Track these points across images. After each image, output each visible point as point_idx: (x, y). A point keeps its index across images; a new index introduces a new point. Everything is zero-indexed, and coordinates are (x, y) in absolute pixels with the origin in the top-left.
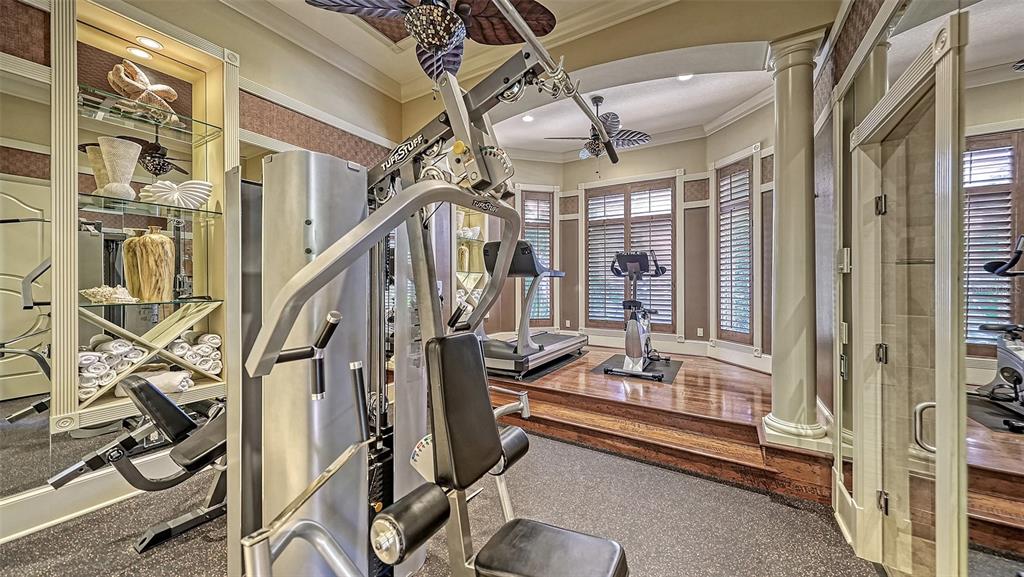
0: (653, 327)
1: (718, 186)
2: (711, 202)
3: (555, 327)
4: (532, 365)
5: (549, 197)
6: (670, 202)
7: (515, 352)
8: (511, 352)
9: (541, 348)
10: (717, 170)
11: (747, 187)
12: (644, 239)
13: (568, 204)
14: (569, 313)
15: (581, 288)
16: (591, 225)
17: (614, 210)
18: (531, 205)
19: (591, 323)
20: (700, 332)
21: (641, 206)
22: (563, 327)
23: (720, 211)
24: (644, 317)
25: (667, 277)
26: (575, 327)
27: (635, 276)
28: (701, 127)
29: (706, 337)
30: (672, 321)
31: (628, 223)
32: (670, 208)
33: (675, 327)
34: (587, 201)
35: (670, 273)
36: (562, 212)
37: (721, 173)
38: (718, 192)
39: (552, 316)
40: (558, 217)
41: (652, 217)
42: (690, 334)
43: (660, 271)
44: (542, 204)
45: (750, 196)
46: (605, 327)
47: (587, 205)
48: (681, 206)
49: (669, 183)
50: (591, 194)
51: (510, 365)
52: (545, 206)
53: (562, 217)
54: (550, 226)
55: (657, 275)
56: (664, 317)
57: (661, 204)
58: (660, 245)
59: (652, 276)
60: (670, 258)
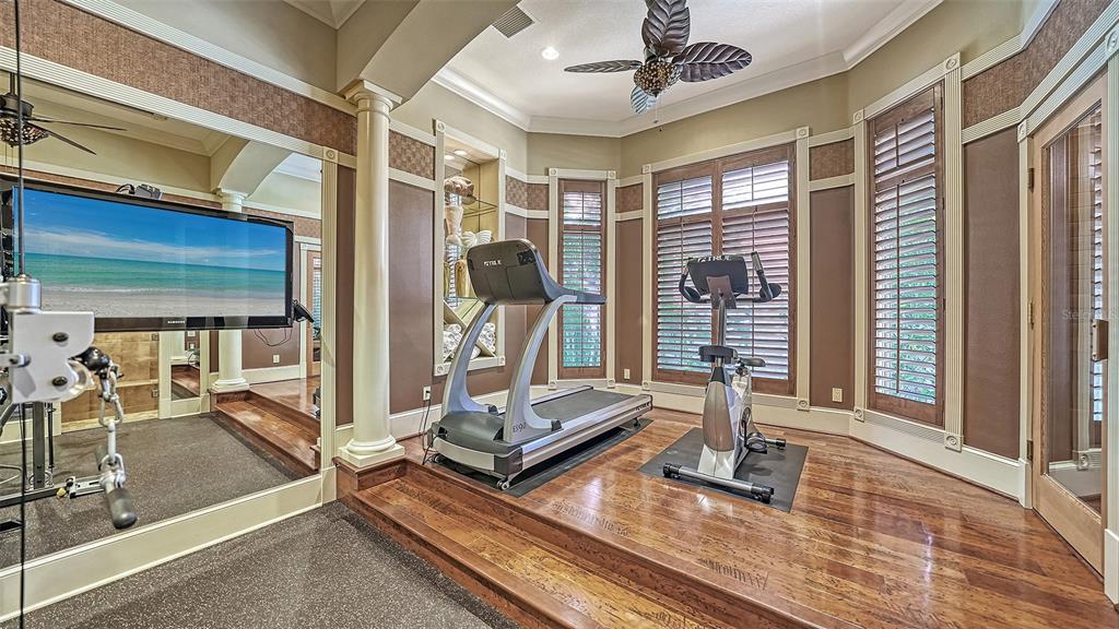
0: (757, 385)
1: (871, 148)
2: (858, 178)
3: (608, 379)
4: (527, 462)
5: (597, 187)
6: (786, 183)
7: (500, 436)
8: (491, 435)
9: (556, 427)
10: (868, 122)
11: (932, 139)
12: (744, 243)
13: (629, 197)
14: (628, 359)
15: (647, 322)
16: (661, 226)
17: (698, 201)
18: (573, 199)
19: (661, 375)
20: (837, 394)
21: (740, 192)
22: (619, 378)
23: (874, 190)
24: (740, 371)
25: (781, 303)
26: (636, 379)
27: (722, 302)
28: (839, 53)
29: (848, 404)
30: (789, 374)
31: (719, 219)
32: (786, 191)
33: (795, 385)
34: (655, 190)
35: (786, 297)
36: (621, 208)
37: (876, 126)
38: (871, 159)
39: (604, 362)
40: (613, 217)
41: (756, 208)
42: (819, 398)
43: (769, 292)
44: (589, 197)
45: (939, 153)
46: (681, 381)
47: (655, 196)
48: (805, 187)
49: (785, 152)
50: (661, 179)
51: (485, 463)
52: (592, 201)
53: (619, 217)
54: (602, 230)
55: (764, 298)
56: (776, 369)
57: (770, 186)
58: (770, 252)
59: (754, 301)
60: (786, 272)
